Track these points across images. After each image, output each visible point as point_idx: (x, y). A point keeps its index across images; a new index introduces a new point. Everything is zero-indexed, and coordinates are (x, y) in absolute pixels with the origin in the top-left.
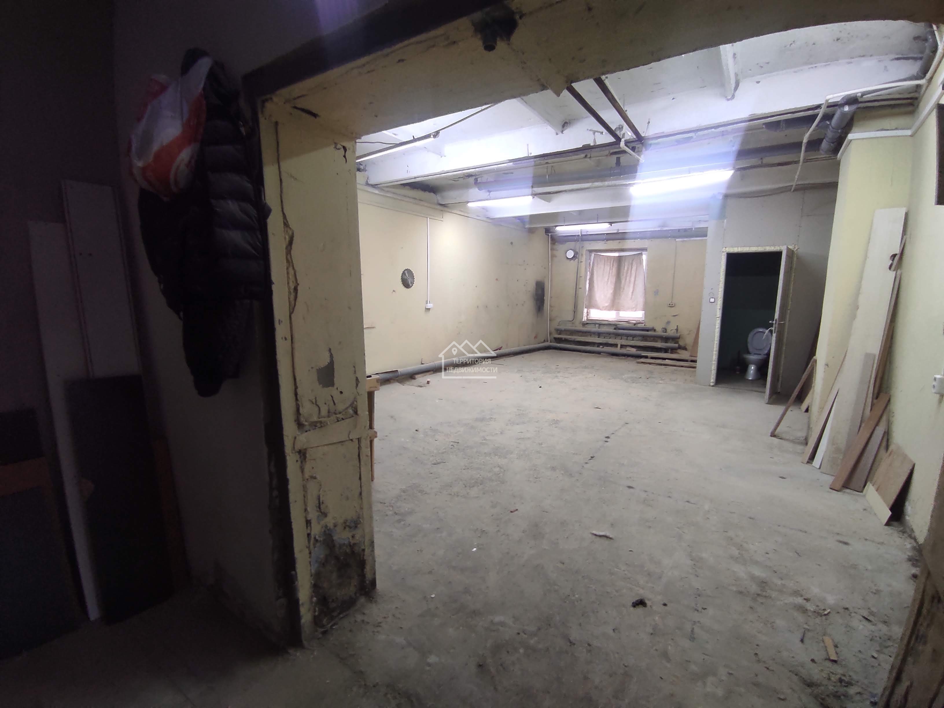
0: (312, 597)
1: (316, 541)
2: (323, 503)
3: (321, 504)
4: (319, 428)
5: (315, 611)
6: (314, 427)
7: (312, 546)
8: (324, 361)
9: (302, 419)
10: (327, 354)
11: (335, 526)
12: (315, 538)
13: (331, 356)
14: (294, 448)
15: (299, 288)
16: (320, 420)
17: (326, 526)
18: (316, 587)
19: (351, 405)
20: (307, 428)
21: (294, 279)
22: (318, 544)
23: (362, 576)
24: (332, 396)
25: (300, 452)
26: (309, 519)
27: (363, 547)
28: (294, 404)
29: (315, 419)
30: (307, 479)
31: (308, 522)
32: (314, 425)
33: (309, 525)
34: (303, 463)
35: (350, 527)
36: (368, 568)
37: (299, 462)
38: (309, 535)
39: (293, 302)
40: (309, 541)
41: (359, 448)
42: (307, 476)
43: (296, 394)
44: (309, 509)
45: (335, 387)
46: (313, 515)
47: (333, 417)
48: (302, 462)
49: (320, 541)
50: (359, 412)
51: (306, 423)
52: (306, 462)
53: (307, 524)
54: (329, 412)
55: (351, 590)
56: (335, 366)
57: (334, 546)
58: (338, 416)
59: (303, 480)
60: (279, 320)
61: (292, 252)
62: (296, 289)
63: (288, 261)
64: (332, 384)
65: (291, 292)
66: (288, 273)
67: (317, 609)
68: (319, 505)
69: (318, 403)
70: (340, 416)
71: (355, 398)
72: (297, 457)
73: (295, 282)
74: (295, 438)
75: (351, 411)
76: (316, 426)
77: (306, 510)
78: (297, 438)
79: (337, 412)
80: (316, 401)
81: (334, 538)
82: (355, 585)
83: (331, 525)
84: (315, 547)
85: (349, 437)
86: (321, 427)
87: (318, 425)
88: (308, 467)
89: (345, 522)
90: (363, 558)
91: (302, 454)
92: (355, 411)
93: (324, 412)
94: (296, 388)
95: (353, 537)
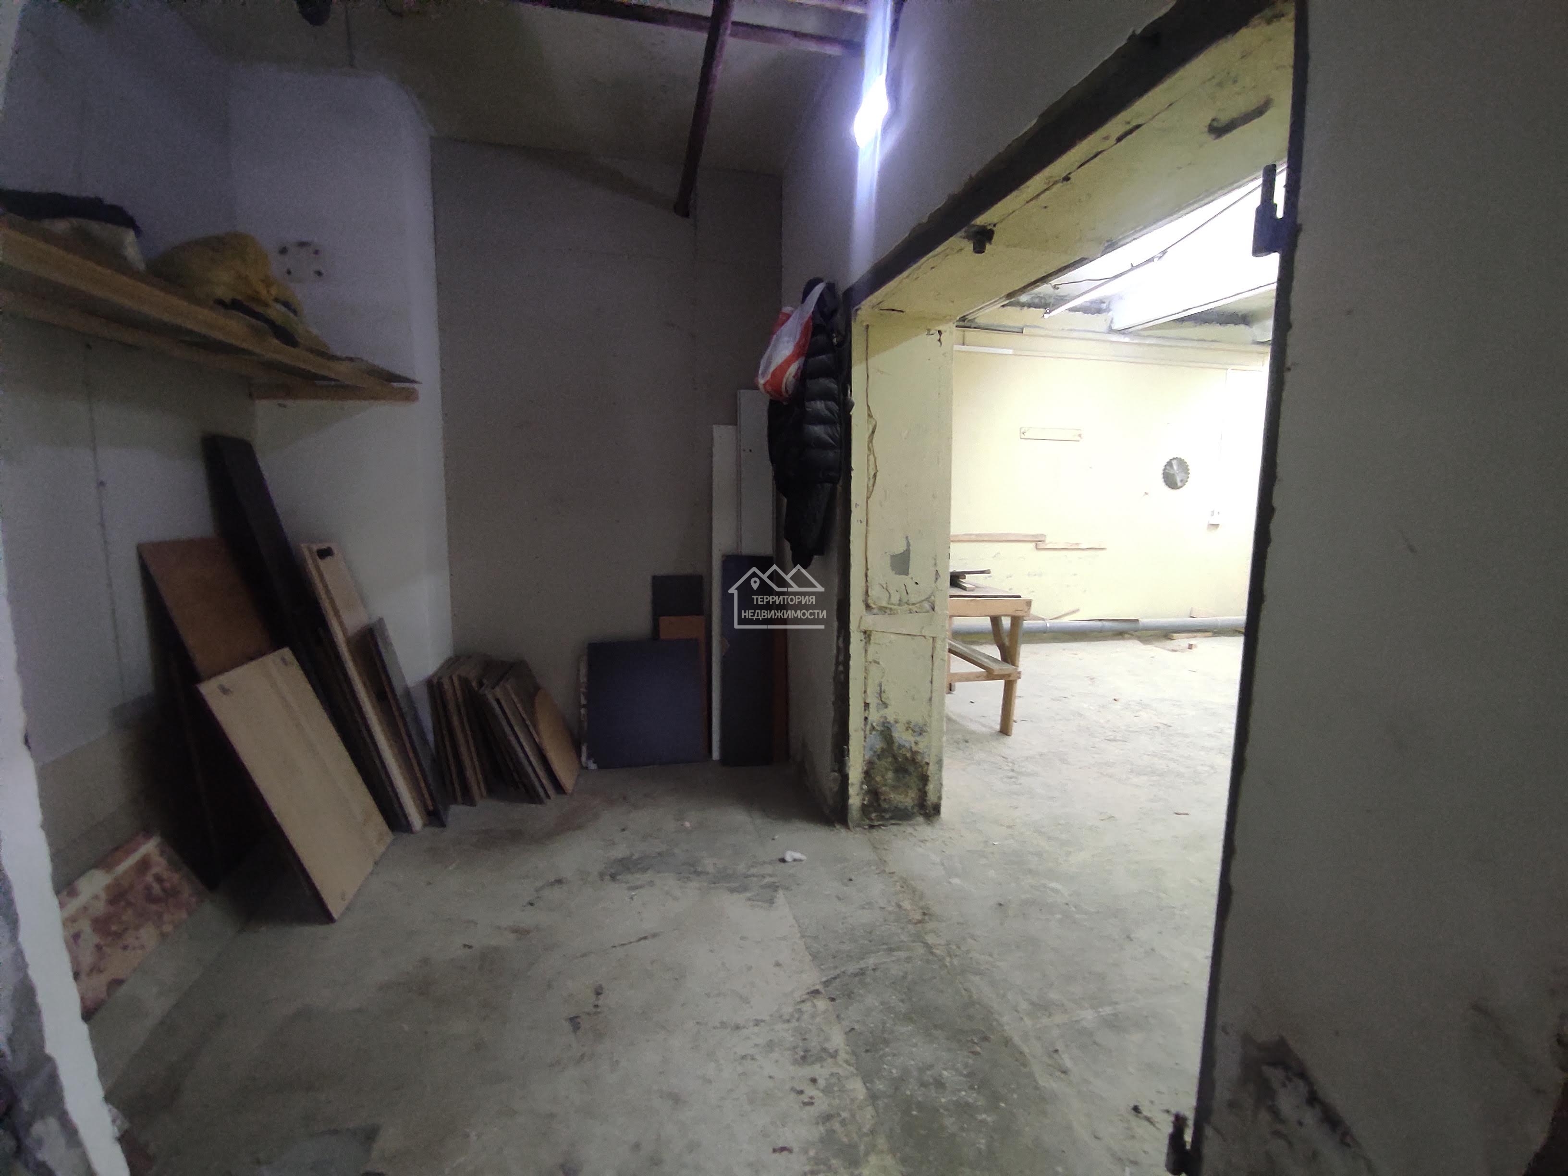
0: (862, 783)
1: (873, 728)
2: (884, 692)
3: (882, 692)
4: (889, 614)
5: (864, 800)
6: (883, 613)
7: (868, 732)
8: (900, 548)
9: (870, 602)
10: (904, 543)
11: (896, 722)
12: (872, 724)
13: (908, 544)
14: (859, 626)
15: (878, 474)
16: (889, 606)
17: (886, 718)
18: (868, 775)
19: (927, 599)
20: (875, 611)
21: (873, 466)
22: (874, 732)
23: (923, 793)
24: (905, 586)
25: (865, 632)
26: (868, 701)
27: (927, 760)
28: (863, 584)
29: (884, 604)
30: (870, 662)
31: (867, 705)
32: (883, 610)
33: (867, 708)
34: (868, 645)
35: (914, 731)
36: (931, 787)
37: (863, 642)
38: (866, 719)
39: (871, 488)
40: (865, 725)
41: (934, 648)
42: (870, 659)
43: (866, 576)
44: (868, 692)
45: (910, 575)
46: (873, 700)
47: (906, 607)
48: (866, 643)
49: (877, 730)
50: (936, 608)
51: (873, 606)
52: (870, 644)
53: (865, 706)
54: (900, 600)
55: (907, 799)
56: (912, 555)
57: (893, 742)
58: (910, 607)
59: (866, 662)
60: (856, 504)
61: (874, 441)
62: (875, 476)
63: (869, 449)
64: (906, 572)
65: (869, 478)
66: (868, 461)
67: (867, 799)
68: (880, 693)
69: (888, 589)
70: (914, 609)
71: (932, 593)
72: (862, 636)
73: (874, 469)
74: (861, 618)
75: (927, 606)
76: (885, 612)
77: (865, 692)
78: (863, 618)
79: (910, 602)
80: (887, 586)
81: (893, 734)
82: (912, 798)
83: (891, 719)
84: (871, 734)
85: (921, 632)
86: (891, 614)
87: (888, 611)
88: (872, 649)
89: (909, 723)
90: (926, 772)
91: (867, 636)
92: (932, 606)
93: (895, 599)
94: (867, 569)
95: (916, 743)
